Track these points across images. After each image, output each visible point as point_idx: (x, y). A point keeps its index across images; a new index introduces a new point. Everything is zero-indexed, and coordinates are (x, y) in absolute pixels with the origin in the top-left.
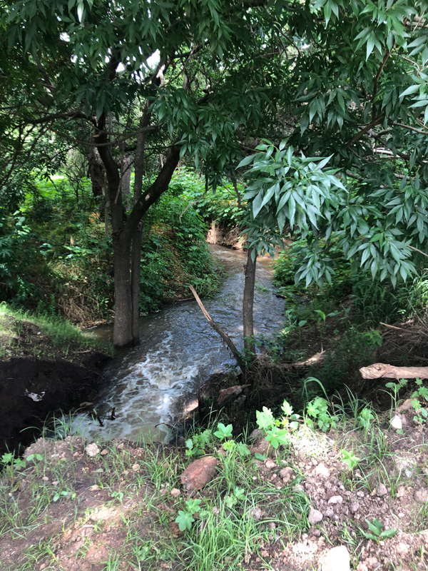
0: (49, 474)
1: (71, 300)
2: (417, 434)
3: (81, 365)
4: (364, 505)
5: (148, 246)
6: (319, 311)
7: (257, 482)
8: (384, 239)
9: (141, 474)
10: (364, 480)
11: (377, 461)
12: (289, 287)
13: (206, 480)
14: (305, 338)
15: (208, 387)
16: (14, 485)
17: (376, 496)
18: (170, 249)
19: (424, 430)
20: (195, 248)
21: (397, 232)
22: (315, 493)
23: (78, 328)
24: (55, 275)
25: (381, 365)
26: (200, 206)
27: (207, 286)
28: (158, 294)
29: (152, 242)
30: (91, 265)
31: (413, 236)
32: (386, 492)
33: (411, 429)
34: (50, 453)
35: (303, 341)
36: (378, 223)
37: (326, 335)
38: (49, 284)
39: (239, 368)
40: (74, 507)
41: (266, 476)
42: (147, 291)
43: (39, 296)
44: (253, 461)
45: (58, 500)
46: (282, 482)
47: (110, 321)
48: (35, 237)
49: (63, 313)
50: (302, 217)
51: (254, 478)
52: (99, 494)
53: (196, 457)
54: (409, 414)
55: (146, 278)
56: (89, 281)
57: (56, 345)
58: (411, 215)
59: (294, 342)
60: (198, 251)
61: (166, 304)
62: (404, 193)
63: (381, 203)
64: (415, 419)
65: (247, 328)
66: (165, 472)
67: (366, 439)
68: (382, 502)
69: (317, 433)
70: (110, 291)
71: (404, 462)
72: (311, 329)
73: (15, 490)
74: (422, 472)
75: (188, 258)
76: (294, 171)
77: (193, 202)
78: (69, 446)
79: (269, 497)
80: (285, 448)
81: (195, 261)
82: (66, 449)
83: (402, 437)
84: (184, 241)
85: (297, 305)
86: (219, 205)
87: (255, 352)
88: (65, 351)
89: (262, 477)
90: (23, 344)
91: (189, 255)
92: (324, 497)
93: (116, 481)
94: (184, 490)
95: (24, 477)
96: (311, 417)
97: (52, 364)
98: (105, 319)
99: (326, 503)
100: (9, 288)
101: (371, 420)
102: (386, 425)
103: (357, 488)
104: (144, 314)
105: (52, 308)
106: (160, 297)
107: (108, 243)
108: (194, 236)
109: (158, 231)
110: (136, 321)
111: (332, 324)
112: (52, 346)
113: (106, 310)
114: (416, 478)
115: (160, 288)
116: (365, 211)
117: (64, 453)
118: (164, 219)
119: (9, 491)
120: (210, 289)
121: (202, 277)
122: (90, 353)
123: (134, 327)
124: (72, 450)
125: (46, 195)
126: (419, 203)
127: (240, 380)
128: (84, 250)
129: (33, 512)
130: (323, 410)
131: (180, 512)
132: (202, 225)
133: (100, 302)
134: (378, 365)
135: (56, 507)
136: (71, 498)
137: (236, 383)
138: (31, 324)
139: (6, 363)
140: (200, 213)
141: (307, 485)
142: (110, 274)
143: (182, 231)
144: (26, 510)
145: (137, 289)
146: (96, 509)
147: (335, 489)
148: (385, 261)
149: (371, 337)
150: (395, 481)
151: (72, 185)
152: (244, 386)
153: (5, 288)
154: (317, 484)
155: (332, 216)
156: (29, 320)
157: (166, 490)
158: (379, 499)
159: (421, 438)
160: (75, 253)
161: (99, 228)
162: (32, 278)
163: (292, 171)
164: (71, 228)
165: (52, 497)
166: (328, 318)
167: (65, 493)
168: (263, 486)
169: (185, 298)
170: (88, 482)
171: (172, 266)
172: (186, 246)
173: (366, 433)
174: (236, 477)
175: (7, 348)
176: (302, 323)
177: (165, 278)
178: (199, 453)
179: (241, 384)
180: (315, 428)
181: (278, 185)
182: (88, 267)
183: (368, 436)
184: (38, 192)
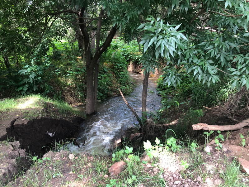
0: (52, 166)
1: (68, 94)
2: (217, 155)
3: (71, 122)
4: (190, 185)
5: (102, 72)
6: (176, 102)
7: (142, 173)
8: (205, 64)
9: (91, 168)
10: (191, 174)
11: (198, 166)
12: (164, 91)
13: (120, 171)
14: (170, 113)
15: (126, 133)
16: (37, 170)
17: (196, 181)
18: (112, 73)
19: (220, 153)
20: (122, 73)
21: (211, 61)
22: (168, 179)
23: (71, 106)
24: (61, 83)
25: (202, 124)
26: (125, 54)
27: (127, 90)
28: (106, 92)
29: (104, 70)
30: (77, 79)
31: (218, 63)
32: (201, 180)
33: (214, 153)
34: (53, 157)
35: (169, 115)
36: (202, 57)
37: (179, 112)
38: (59, 87)
39: (139, 126)
40: (62, 181)
41: (147, 171)
42: (101, 91)
43: (55, 92)
44: (141, 164)
45: (55, 177)
46: (154, 174)
47: (85, 104)
48: (53, 66)
49: (65, 100)
50: (167, 53)
51: (141, 171)
52: (73, 175)
53: (116, 161)
54: (214, 146)
55: (101, 85)
56: (76, 86)
57: (61, 113)
58: (218, 54)
59: (164, 115)
60: (124, 74)
61: (109, 97)
62: (215, 44)
63: (204, 48)
64: (216, 148)
65: (144, 108)
66: (102, 167)
67: (193, 156)
68: (199, 184)
69: (171, 153)
70: (85, 91)
71: (210, 167)
72: (173, 110)
73: (37, 172)
74: (218, 172)
75: (119, 77)
76: (164, 30)
77: (122, 53)
78: (61, 155)
79: (147, 180)
80: (156, 159)
81: (122, 79)
82: (60, 156)
83: (210, 156)
84: (117, 70)
85: (167, 99)
86: (134, 55)
87: (147, 119)
88: (65, 115)
89: (145, 171)
90: (47, 112)
91: (120, 76)
92: (172, 181)
93: (81, 170)
94: (110, 176)
95: (41, 167)
96: (168, 146)
97: (59, 121)
98: (82, 103)
99: (173, 184)
100: (42, 88)
101: (195, 148)
102: (202, 150)
103: (188, 177)
104: (99, 101)
105: (60, 97)
106: (106, 94)
107: (84, 70)
108: (122, 68)
109: (106, 65)
110: (95, 104)
111: (182, 107)
112: (59, 113)
113: (83, 99)
114: (215, 174)
115: (107, 90)
116: (196, 52)
117: (59, 158)
118: (109, 60)
119: (35, 173)
120: (128, 91)
121: (125, 86)
122: (75, 117)
123: (95, 106)
124: (63, 156)
125: (59, 49)
126: (222, 48)
127: (140, 131)
128: (74, 73)
129: (44, 182)
130: (174, 142)
131: (107, 185)
132: (126, 63)
133: (80, 95)
134: (200, 124)
135: (54, 180)
136: (60, 177)
137: (138, 132)
138: (50, 104)
139: (39, 120)
140: (125, 58)
141: (165, 175)
142: (85, 83)
143: (117, 65)
144: (41, 181)
145: (96, 90)
146: (71, 182)
147: (177, 178)
148: (205, 75)
149: (198, 112)
150: (205, 175)
151: (70, 44)
152: (141, 133)
153: (40, 88)
154: (169, 175)
155: (181, 54)
156: (50, 102)
157: (102, 175)
158: (197, 183)
159: (218, 157)
160: (70, 74)
161: (81, 63)
162: (52, 84)
163: (162, 31)
164: (69, 63)
165: (53, 176)
166: (180, 105)
167: (58, 174)
168: (145, 175)
169: (117, 94)
170: (68, 170)
171: (112, 81)
172: (118, 72)
173: (193, 153)
174: (133, 171)
175: (39, 113)
176: (169, 107)
177: (109, 86)
178: (118, 160)
179: (140, 132)
180: (170, 151)
181: (156, 37)
182: (76, 80)
183: (194, 155)
184: (55, 47)
